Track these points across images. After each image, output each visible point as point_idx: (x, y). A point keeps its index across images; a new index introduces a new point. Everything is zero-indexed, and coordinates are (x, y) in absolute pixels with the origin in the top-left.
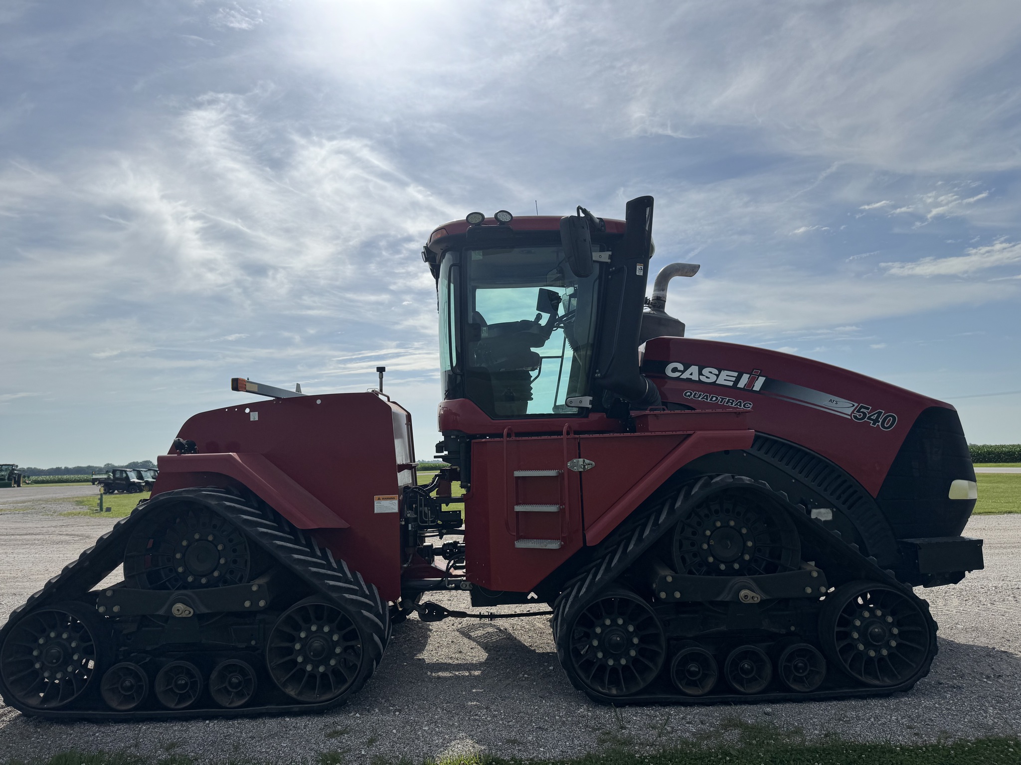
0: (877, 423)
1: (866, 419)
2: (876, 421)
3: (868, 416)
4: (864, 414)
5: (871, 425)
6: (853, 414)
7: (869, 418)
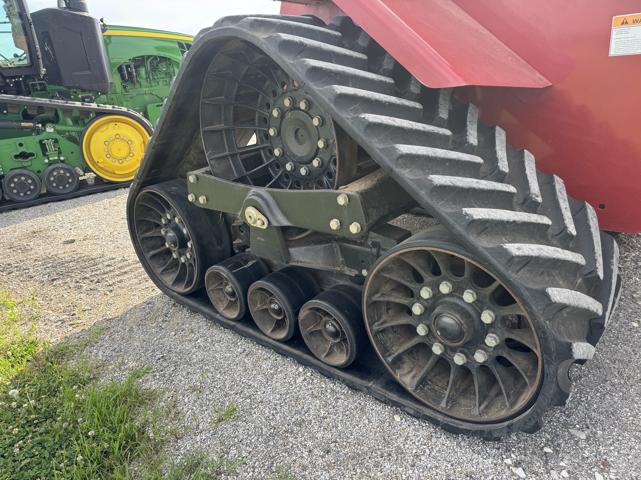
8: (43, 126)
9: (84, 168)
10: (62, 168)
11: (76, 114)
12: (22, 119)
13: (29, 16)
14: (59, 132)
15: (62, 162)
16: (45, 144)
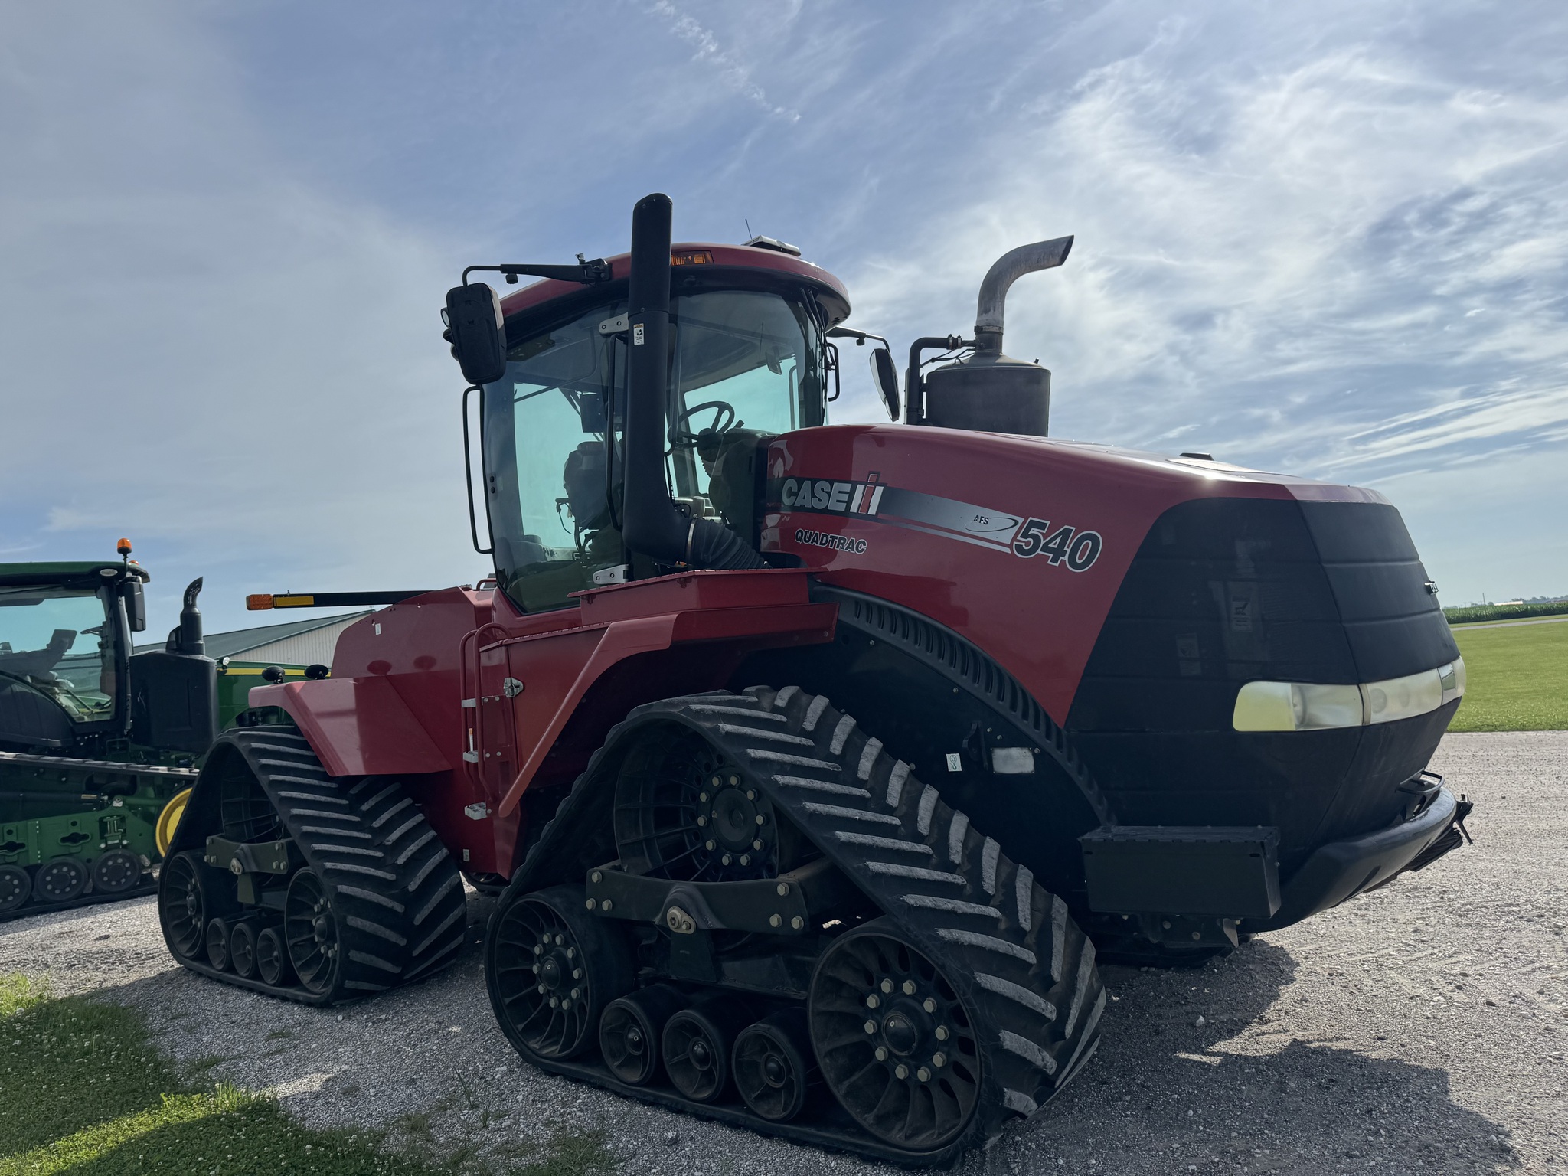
0: (1061, 558)
1: (1039, 551)
2: (1058, 552)
3: (1042, 542)
4: (1036, 538)
5: (1049, 562)
6: (1015, 543)
7: (1046, 548)
8: (109, 799)
9: (153, 856)
10: (121, 856)
11: (159, 782)
12: (84, 788)
13: (128, 658)
14: (131, 807)
15: (125, 847)
16: (106, 822)
